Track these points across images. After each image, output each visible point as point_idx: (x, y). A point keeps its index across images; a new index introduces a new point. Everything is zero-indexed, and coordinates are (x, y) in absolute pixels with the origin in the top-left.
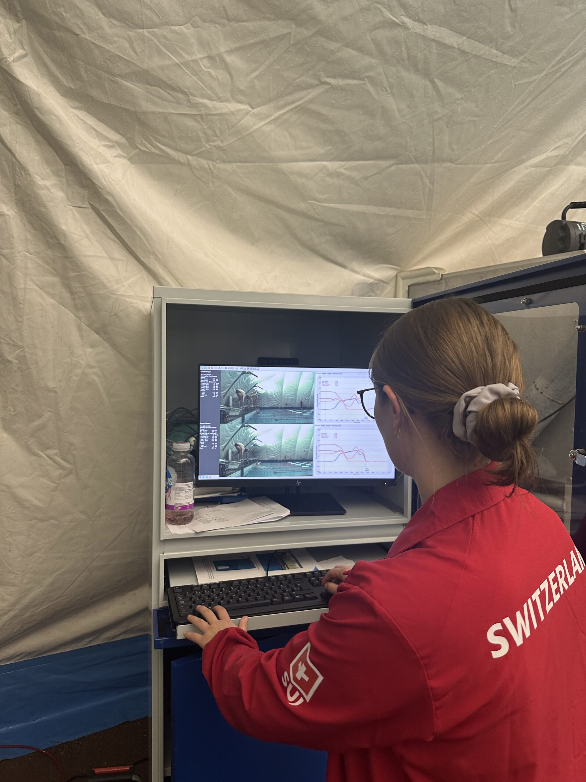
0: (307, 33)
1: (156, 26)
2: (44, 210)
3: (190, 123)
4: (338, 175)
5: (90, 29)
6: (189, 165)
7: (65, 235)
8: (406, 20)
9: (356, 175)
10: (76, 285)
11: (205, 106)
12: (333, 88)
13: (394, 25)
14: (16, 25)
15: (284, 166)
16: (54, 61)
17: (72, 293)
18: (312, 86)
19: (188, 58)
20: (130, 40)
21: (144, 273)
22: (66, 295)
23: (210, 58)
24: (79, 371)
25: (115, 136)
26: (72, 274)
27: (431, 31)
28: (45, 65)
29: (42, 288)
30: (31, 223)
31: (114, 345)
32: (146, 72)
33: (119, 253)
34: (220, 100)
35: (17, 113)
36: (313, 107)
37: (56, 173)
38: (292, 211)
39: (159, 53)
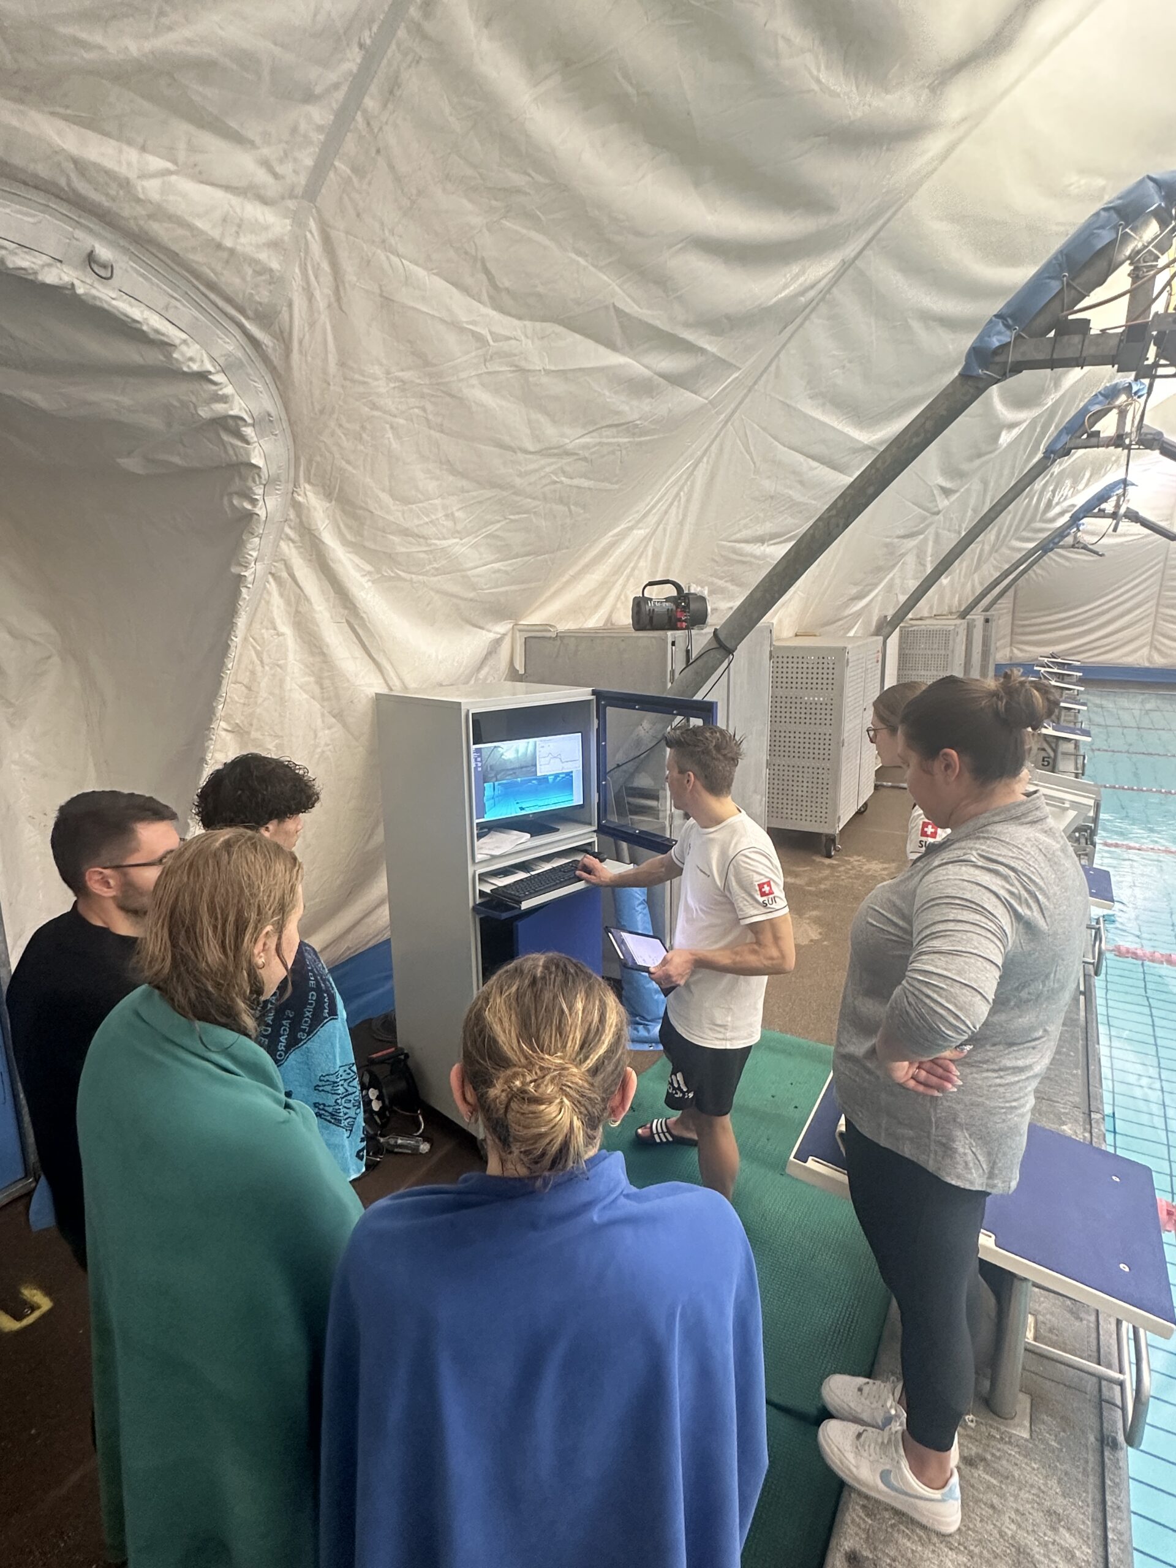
0: (505, 494)
1: (421, 502)
2: (316, 628)
3: (422, 555)
4: (499, 571)
5: (381, 508)
6: (411, 581)
7: (328, 646)
8: (563, 479)
9: (509, 569)
10: (327, 683)
11: (435, 544)
12: (512, 521)
13: (555, 482)
14: (328, 505)
15: (469, 573)
16: (346, 525)
17: (322, 688)
18: (499, 521)
19: (434, 517)
20: (403, 513)
21: (372, 666)
22: (317, 690)
23: (446, 516)
24: (319, 750)
25: (368, 568)
26: (326, 674)
27: (576, 482)
28: (339, 527)
29: (301, 687)
30: (301, 637)
31: (345, 725)
32: (407, 529)
33: (359, 652)
34: (445, 539)
35: (310, 561)
36: (497, 533)
37: (327, 600)
38: (462, 599)
39: (418, 517)
